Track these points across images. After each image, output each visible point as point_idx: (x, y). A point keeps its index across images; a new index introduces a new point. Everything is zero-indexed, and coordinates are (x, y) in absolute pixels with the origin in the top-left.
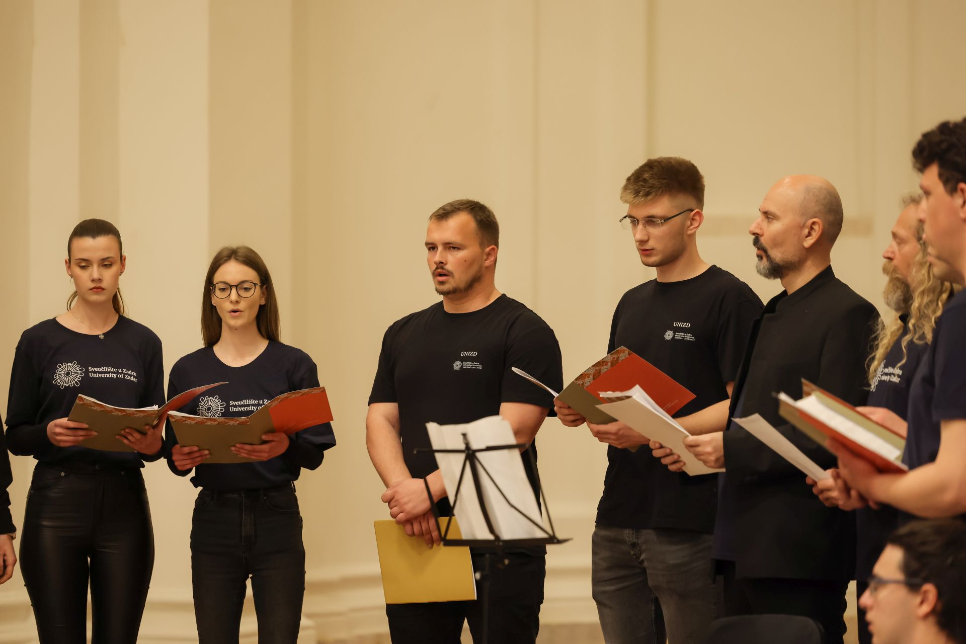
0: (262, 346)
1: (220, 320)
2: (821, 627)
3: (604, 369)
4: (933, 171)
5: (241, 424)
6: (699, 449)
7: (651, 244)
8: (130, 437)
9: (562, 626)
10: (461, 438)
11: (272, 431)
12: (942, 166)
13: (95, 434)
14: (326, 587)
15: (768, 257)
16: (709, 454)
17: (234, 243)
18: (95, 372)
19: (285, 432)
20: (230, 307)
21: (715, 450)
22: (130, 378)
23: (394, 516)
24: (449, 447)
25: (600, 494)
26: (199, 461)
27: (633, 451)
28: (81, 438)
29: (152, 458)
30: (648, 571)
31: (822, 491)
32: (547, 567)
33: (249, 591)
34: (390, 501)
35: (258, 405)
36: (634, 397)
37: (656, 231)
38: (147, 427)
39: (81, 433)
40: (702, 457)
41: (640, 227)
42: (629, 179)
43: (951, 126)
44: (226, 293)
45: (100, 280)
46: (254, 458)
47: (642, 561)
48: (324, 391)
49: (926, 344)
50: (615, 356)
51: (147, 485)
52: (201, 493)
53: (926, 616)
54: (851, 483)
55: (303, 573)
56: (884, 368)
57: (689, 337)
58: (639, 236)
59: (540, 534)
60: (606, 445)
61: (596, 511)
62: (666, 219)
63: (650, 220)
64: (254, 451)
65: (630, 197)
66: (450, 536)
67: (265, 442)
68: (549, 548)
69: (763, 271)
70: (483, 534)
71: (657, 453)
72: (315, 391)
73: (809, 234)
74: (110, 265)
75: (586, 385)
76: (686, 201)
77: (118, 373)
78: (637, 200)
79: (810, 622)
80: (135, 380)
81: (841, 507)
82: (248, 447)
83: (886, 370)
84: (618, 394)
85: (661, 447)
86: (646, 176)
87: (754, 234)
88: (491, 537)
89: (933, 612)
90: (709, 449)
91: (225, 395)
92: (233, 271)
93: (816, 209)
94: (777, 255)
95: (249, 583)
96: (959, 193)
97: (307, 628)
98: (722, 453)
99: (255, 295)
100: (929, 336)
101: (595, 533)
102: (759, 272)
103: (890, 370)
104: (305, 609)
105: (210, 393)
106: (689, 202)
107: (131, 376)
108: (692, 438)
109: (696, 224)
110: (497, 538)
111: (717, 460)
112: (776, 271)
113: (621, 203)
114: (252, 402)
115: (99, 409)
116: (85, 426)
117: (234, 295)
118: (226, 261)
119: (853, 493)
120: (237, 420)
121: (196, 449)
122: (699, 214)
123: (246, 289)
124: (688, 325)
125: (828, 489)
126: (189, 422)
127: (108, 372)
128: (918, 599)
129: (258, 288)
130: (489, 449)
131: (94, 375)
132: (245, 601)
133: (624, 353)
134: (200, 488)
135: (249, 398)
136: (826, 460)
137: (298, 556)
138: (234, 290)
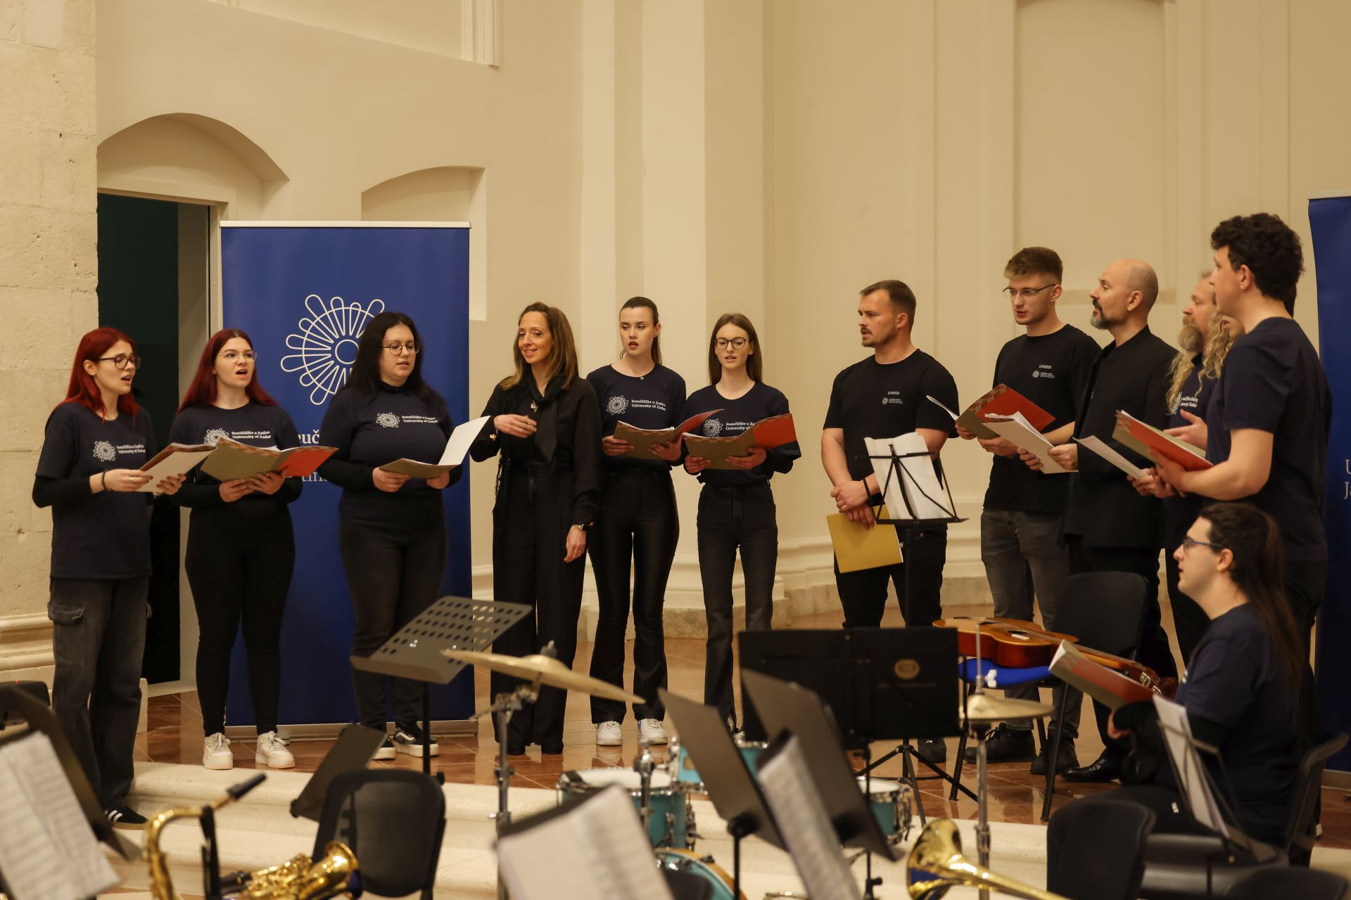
0: (751, 384)
1: (720, 365)
2: (1146, 580)
3: (989, 400)
4: (1225, 251)
5: (735, 441)
6: (1061, 456)
7: (1026, 308)
8: (657, 450)
9: (956, 579)
10: (889, 447)
11: (754, 447)
12: (1231, 249)
13: (633, 447)
14: (791, 552)
15: (1102, 314)
16: (1068, 460)
17: (731, 312)
18: (636, 403)
19: (764, 448)
20: (727, 355)
21: (1072, 457)
22: (660, 408)
23: (839, 507)
24: (880, 455)
25: (987, 486)
26: (703, 467)
27: (1011, 458)
28: (622, 451)
29: (677, 464)
30: (1020, 541)
31: (1141, 484)
32: (948, 538)
33: (738, 556)
34: (837, 496)
35: (746, 426)
36: (1016, 420)
37: (1030, 299)
38: (668, 442)
39: (622, 447)
40: (1062, 462)
41: (1018, 295)
42: (1010, 262)
43: (1242, 220)
44: (724, 346)
45: (635, 338)
46: (742, 466)
47: (1016, 534)
48: (791, 417)
49: (1216, 379)
50: (997, 391)
51: (674, 483)
52: (704, 488)
53: (1223, 571)
54: (1165, 479)
55: (776, 543)
56: (1182, 397)
57: (1050, 375)
58: (1017, 302)
59: (946, 516)
60: (992, 455)
61: (984, 498)
62: (1037, 290)
63: (1026, 291)
64: (741, 462)
65: (1011, 274)
66: (881, 518)
67: (750, 454)
68: (949, 525)
69: (1095, 324)
70: (905, 515)
71: (1023, 457)
72: (785, 417)
73: (1132, 302)
74: (644, 327)
75: (976, 411)
76: (1049, 278)
77: (652, 404)
78: (1016, 277)
79: (1138, 577)
80: (664, 409)
81: (1157, 496)
82: (737, 459)
83: (1184, 399)
84: (1002, 417)
85: (1027, 453)
86: (1024, 259)
87: (1092, 297)
88: (911, 518)
89: (1229, 569)
90: (1067, 457)
91: (723, 418)
92: (730, 331)
93: (1139, 284)
94: (1109, 314)
95: (738, 550)
96: (1241, 271)
97: (778, 582)
98: (1077, 459)
99: (745, 348)
100: (1219, 373)
101: (983, 514)
102: (1093, 324)
103: (1188, 398)
104: (777, 569)
105: (713, 417)
106: (1053, 279)
107: (661, 406)
108: (1055, 449)
109: (1057, 295)
110: (915, 518)
111: (1073, 465)
112: (1105, 324)
113: (1004, 278)
114: (742, 424)
115: (633, 431)
116: (625, 442)
117: (730, 347)
118: (724, 324)
119: (1167, 486)
120: (731, 439)
121: (701, 458)
122: (1059, 288)
123: (739, 344)
124: (1050, 367)
125: (1148, 483)
126: (697, 440)
127: (645, 404)
128: (1219, 559)
129: (747, 343)
130: (909, 455)
131: (636, 406)
132: (736, 563)
133: (1003, 388)
134: (704, 484)
135: (740, 421)
136: (1142, 462)
137: (773, 532)
138: (730, 343)
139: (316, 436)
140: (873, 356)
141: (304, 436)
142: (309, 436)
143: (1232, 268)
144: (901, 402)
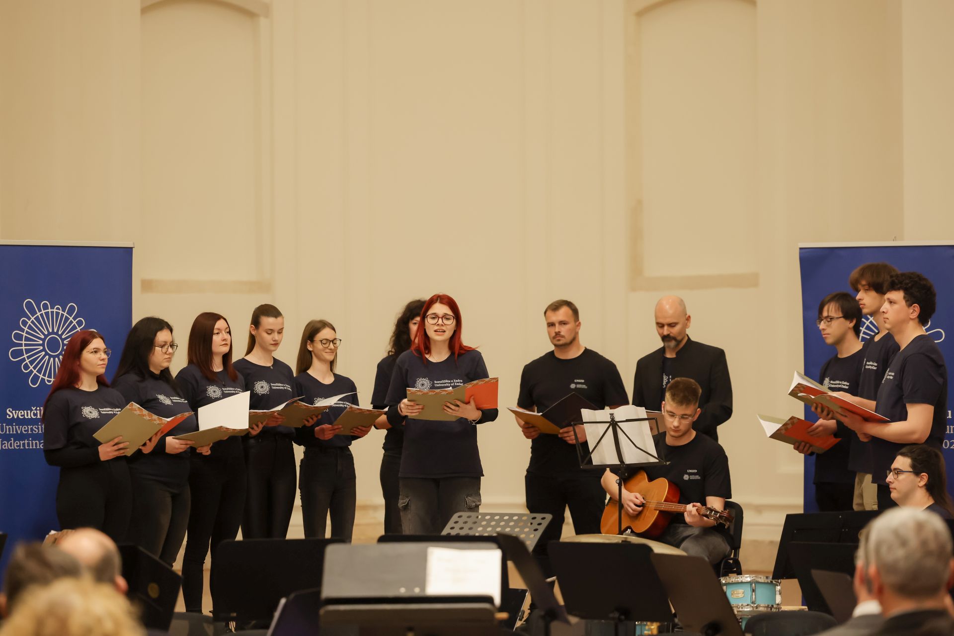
12: (906, 294)
22: (289, 389)
44: (327, 345)
53: (921, 487)
77: (283, 386)
96: (912, 307)
127: (280, 386)
128: (918, 480)
139: (34, 412)
140: (553, 352)
141: (25, 412)
142: (29, 412)
143: (906, 305)
144: (586, 387)
